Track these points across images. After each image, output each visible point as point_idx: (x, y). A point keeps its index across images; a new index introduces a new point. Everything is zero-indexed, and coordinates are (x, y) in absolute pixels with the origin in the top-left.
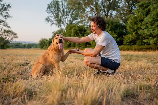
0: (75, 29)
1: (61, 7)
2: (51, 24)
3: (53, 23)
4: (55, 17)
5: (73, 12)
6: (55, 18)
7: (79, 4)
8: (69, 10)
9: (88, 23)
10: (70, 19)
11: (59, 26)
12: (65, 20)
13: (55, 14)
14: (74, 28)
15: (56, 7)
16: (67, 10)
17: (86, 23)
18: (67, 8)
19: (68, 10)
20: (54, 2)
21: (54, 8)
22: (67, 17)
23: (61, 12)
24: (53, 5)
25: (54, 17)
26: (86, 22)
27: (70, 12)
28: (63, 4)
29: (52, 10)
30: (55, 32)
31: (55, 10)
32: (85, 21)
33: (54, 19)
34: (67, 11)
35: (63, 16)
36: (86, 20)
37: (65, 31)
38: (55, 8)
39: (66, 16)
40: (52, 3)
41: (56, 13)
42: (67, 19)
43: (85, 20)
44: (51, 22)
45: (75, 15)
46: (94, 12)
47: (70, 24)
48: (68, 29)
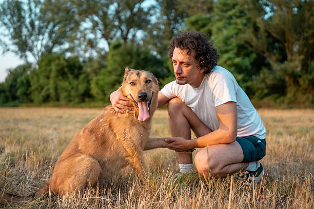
0: (58, 64)
1: (27, 16)
2: (4, 52)
3: (8, 50)
4: (14, 37)
5: (54, 26)
6: (12, 37)
7: (68, 11)
8: (46, 24)
9: (86, 51)
10: (48, 42)
11: (21, 57)
12: (35, 43)
13: (12, 30)
14: (57, 61)
15: (14, 13)
16: (42, 21)
17: (82, 53)
18: (40, 19)
19: (44, 22)
20: (9, 4)
21: (9, 16)
22: (41, 37)
23: (25, 25)
24: (9, 8)
25: (10, 37)
26: (82, 50)
27: (47, 28)
28: (30, 10)
29: (6, 21)
30: (12, 71)
31: (12, 21)
32: (79, 49)
33: (10, 40)
34: (42, 25)
35: (31, 35)
36: (83, 47)
37: (37, 67)
38: (12, 16)
39: (39, 34)
40: (6, 3)
41: (15, 29)
42: (40, 43)
43: (80, 45)
44: (4, 46)
45: (58, 35)
46: (100, 30)
47: (47, 53)
48: (43, 64)
